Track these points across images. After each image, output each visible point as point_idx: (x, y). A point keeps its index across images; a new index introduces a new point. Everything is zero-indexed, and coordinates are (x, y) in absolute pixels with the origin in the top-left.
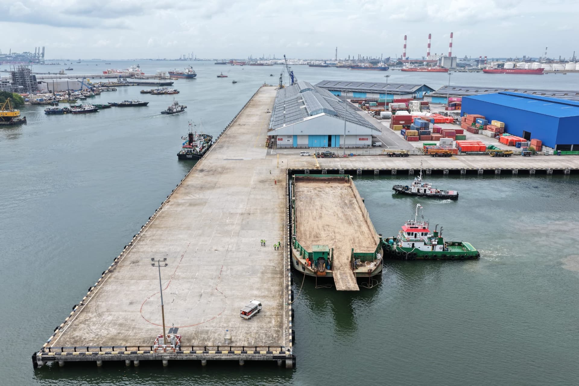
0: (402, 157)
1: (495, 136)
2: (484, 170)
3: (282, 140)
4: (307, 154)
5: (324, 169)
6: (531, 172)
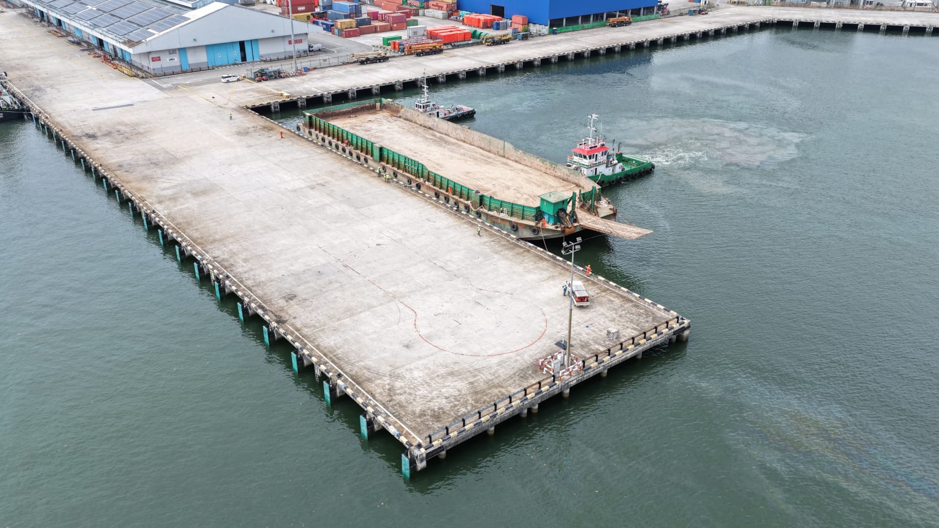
0: (380, 62)
1: (448, 17)
2: (505, 66)
3: (160, 60)
4: (235, 79)
5: (301, 98)
6: (553, 60)
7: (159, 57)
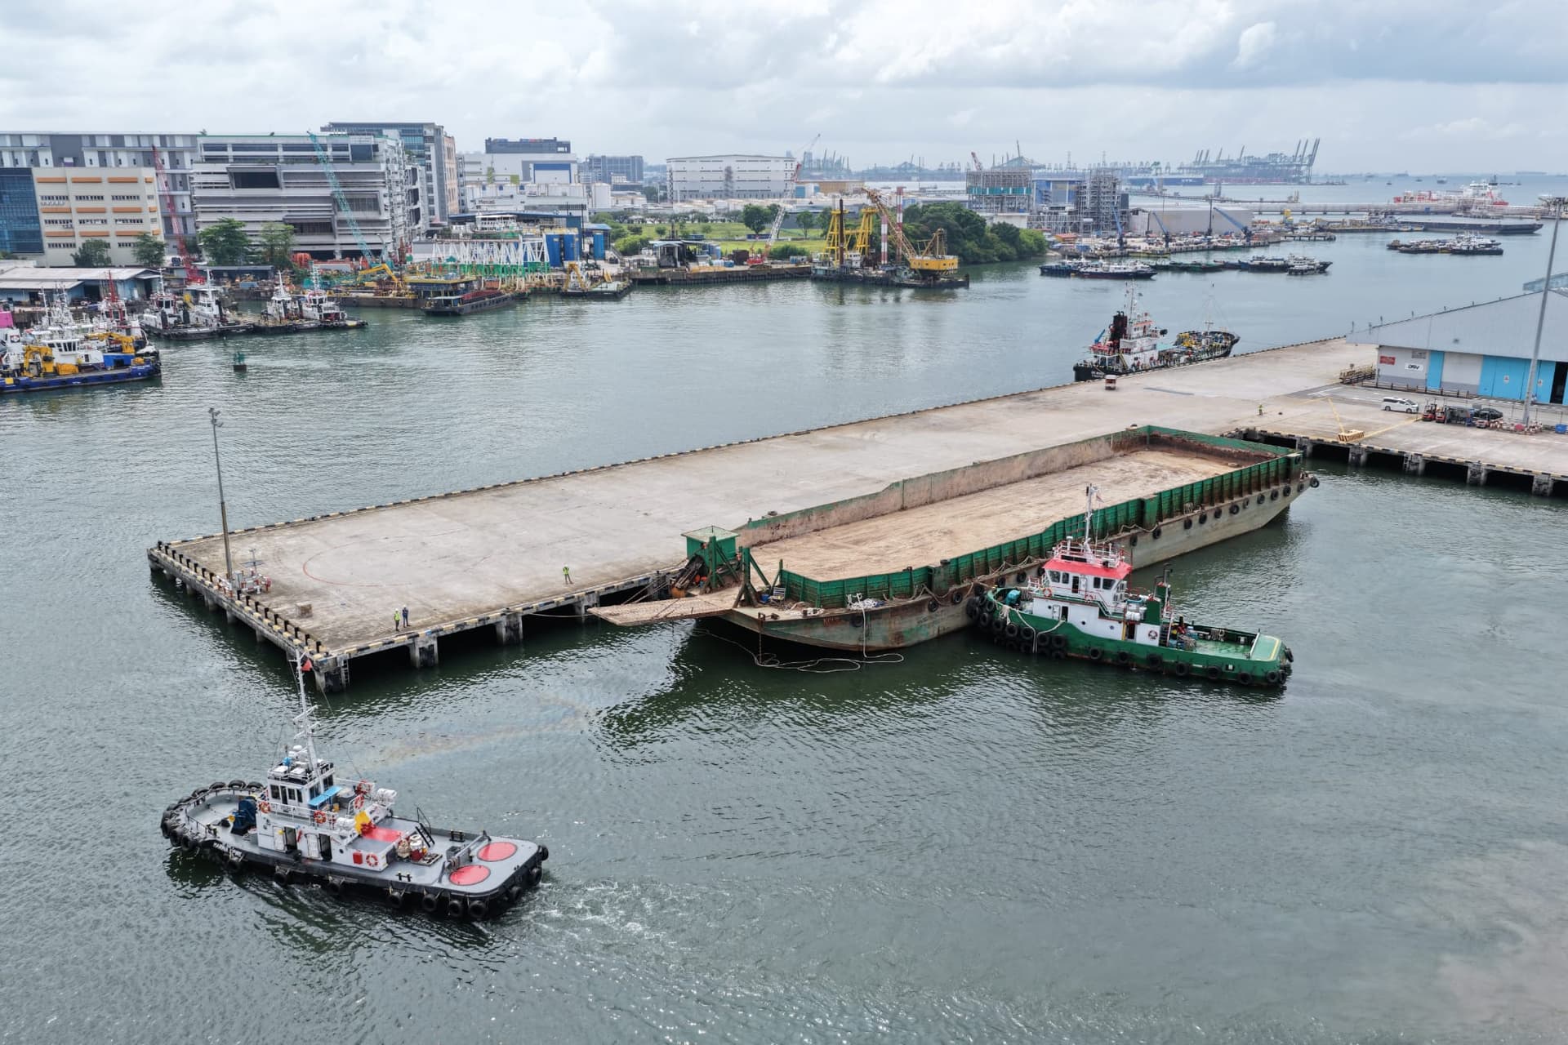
3: (1393, 363)
4: (1404, 408)
7: (1394, 359)
